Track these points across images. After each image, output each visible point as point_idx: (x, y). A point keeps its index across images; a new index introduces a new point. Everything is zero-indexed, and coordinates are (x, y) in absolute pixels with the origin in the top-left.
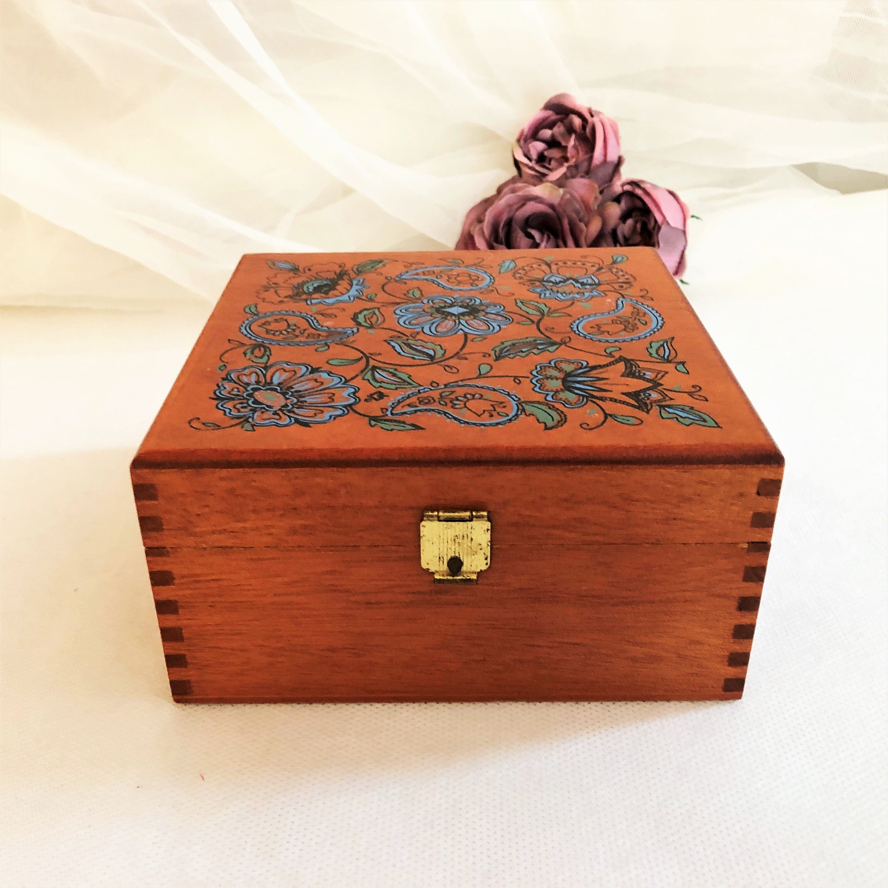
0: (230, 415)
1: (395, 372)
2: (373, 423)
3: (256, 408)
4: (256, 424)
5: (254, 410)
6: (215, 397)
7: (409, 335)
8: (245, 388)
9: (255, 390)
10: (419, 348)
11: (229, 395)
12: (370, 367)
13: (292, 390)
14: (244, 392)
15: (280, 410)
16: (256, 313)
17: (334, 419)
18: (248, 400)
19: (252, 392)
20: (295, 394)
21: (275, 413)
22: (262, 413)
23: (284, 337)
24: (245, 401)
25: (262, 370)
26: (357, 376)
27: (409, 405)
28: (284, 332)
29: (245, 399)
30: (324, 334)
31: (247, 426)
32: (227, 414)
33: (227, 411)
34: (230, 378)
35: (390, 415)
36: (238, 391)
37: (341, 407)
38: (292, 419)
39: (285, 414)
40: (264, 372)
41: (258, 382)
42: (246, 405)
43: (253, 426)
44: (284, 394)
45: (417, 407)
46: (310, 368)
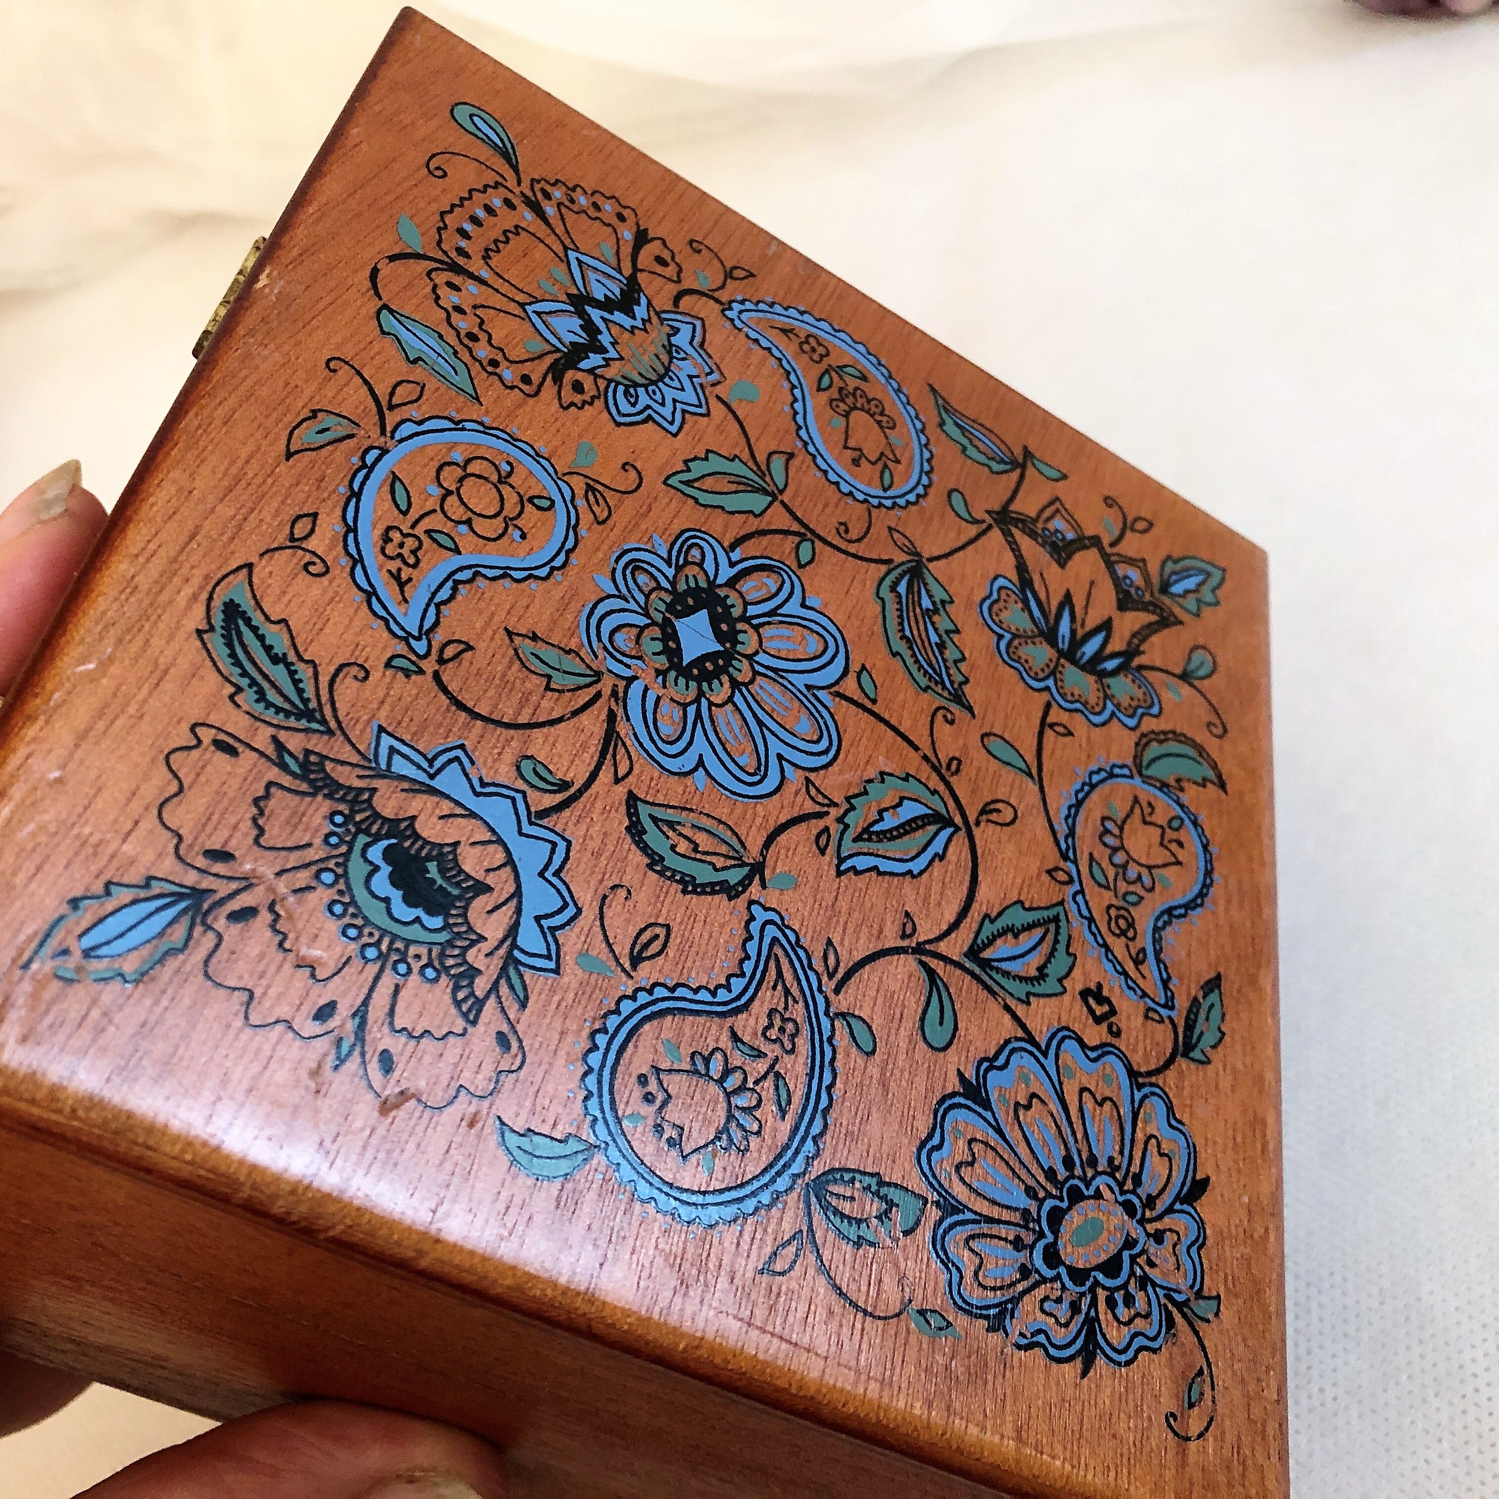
0: (1160, 1340)
1: (1000, 924)
2: (1196, 1054)
3: (1132, 1273)
4: (1197, 1287)
5: (1144, 1282)
6: (1079, 1361)
7: (818, 808)
8: (1044, 1280)
9: (1052, 1257)
10: (890, 821)
11: (1074, 1327)
12: (968, 964)
13: (1062, 1173)
14: (1064, 1288)
15: (1142, 1222)
16: (573, 1146)
17: (1179, 1122)
18: (1097, 1283)
19: (1062, 1270)
20: (1078, 1171)
21: (1158, 1237)
22: (1152, 1264)
23: (769, 1109)
24: (1102, 1294)
25: (956, 1218)
26: (1007, 1008)
27: (1138, 962)
28: (741, 1101)
29: (1092, 1290)
30: (769, 998)
31: (1202, 1307)
32: (1155, 1345)
33: (1140, 1341)
34: (992, 1312)
35: (1173, 1014)
36: (1059, 1300)
37: (1138, 1096)
38: (1178, 1206)
39: (1160, 1218)
40: (969, 1216)
41: (1017, 1244)
42: (1119, 1296)
43: (1199, 1295)
44: (1076, 1196)
45: (1143, 950)
46: (962, 1101)
